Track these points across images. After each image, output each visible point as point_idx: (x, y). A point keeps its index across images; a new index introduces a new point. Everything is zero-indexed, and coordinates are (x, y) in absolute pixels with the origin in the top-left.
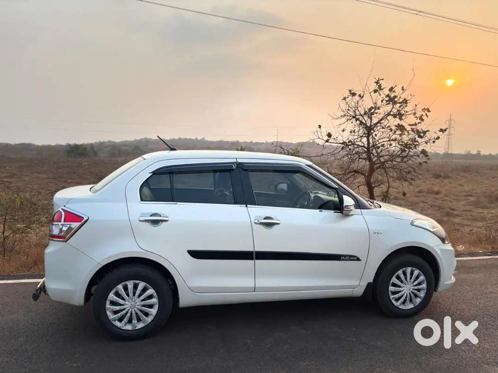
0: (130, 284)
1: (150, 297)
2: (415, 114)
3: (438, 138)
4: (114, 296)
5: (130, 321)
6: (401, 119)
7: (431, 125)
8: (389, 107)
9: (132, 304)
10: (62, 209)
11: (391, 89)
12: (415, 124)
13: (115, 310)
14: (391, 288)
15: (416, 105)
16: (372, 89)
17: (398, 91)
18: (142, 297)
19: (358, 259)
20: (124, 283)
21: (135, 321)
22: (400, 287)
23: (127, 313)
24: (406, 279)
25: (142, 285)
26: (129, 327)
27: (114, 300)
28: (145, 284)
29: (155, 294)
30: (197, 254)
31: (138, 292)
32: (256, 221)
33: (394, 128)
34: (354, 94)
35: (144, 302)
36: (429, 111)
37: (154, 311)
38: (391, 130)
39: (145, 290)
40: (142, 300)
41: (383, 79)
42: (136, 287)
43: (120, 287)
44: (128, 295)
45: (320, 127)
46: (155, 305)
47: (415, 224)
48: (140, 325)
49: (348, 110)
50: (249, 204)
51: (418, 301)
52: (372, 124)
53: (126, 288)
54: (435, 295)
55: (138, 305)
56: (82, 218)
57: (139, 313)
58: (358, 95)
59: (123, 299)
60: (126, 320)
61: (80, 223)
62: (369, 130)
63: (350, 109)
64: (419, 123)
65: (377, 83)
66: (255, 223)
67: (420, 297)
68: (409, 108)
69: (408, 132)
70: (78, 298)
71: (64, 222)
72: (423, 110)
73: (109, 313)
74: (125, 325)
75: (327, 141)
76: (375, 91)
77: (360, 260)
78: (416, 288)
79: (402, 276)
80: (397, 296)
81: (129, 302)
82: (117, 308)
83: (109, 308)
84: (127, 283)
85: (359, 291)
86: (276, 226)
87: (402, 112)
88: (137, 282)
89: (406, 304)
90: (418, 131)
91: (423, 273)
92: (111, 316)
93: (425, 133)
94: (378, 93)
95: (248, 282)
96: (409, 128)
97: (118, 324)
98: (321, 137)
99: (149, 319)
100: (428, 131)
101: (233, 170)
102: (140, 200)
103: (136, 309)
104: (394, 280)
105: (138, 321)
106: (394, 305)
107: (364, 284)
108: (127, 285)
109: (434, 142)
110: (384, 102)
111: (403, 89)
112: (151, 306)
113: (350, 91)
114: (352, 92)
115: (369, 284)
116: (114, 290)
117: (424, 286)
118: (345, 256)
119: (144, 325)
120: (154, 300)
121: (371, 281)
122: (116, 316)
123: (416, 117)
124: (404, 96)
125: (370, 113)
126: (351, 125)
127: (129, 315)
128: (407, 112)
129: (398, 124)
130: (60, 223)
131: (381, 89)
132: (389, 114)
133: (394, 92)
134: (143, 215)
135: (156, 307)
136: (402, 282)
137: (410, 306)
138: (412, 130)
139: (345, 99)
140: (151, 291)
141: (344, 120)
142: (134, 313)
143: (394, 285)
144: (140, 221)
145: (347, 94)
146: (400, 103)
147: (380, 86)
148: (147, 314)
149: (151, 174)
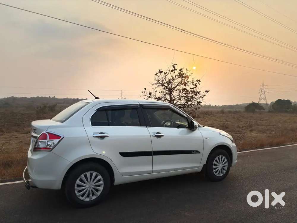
0: (88, 174)
1: (99, 181)
2: (193, 83)
3: (205, 96)
4: (79, 182)
5: (88, 196)
6: (185, 86)
7: (201, 88)
8: (180, 79)
9: (89, 186)
10: (45, 132)
11: (181, 70)
12: (193, 88)
13: (80, 190)
14: (214, 167)
15: (193, 78)
16: (171, 70)
17: (184, 71)
18: (95, 181)
19: (199, 153)
20: (85, 174)
21: (91, 195)
22: (217, 165)
23: (86, 191)
24: (219, 161)
25: (95, 174)
26: (88, 199)
27: (80, 184)
28: (96, 173)
29: (102, 179)
30: (123, 154)
31: (93, 178)
32: (153, 135)
33: (182, 91)
34: (161, 72)
35: (96, 184)
36: (200, 81)
37: (101, 188)
38: (180, 91)
39: (96, 177)
40: (95, 183)
41: (177, 65)
42: (91, 175)
43: (83, 176)
44: (87, 180)
45: (145, 89)
46: (101, 185)
47: (221, 134)
48: (94, 198)
49: (159, 80)
50: (148, 126)
51: (225, 172)
52: (172, 87)
53: (86, 176)
54: (231, 169)
55: (93, 186)
56: (61, 137)
57: (94, 190)
58: (164, 72)
59: (85, 183)
60: (86, 195)
61: (59, 140)
62: (170, 91)
63: (159, 79)
64: (195, 88)
65: (173, 66)
66: (153, 136)
67: (225, 170)
68: (190, 79)
69: (189, 92)
70: (58, 185)
71: (49, 139)
72: (197, 81)
73: (76, 192)
74: (86, 198)
75: (149, 97)
76: (172, 71)
77: (200, 153)
78: (224, 165)
79: (218, 160)
80: (216, 170)
81: (88, 184)
82: (81, 188)
83: (77, 189)
84: (86, 173)
85: (200, 169)
86: (162, 137)
87: (187, 82)
88: (92, 172)
89: (220, 174)
90: (194, 92)
91: (226, 158)
92: (78, 194)
93: (199, 93)
94: (173, 72)
95: (149, 168)
96: (190, 91)
97: (81, 198)
98: (146, 95)
99: (99, 193)
100: (200, 92)
102: (91, 126)
103: (91, 188)
104: (215, 162)
105: (93, 195)
106: (215, 175)
107: (202, 165)
109: (203, 98)
110: (177, 76)
111: (187, 70)
112: (99, 186)
113: (160, 70)
114: (161, 71)
115: (204, 165)
116: (79, 178)
117: (227, 164)
118: (194, 151)
119: (96, 197)
120: (102, 182)
121: (205, 163)
122: (80, 193)
123: (193, 85)
124: (188, 74)
125: (169, 82)
126: (161, 89)
127: (88, 192)
128: (189, 82)
129: (184, 88)
130: (46, 140)
131: (175, 69)
132: (180, 83)
133: (182, 71)
134: (94, 133)
135: (103, 186)
136: (218, 163)
137: (222, 175)
138: (191, 91)
139: (156, 74)
140: (100, 177)
141: (157, 86)
142: (90, 190)
143: (215, 165)
144: (94, 137)
145: (158, 72)
146: (185, 77)
147: (174, 68)
148: (97, 190)
149: (96, 111)
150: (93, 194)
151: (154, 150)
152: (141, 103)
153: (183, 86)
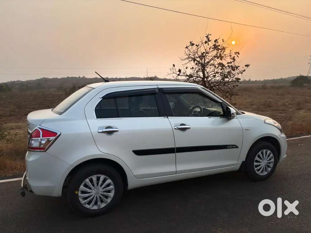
0: (94, 178)
1: (109, 185)
2: (230, 56)
3: (244, 71)
4: (83, 187)
5: (96, 203)
6: (221, 60)
7: (240, 62)
8: (215, 52)
9: (96, 192)
10: (38, 128)
11: (216, 41)
12: (231, 63)
13: (85, 197)
14: (255, 164)
15: (231, 51)
16: (204, 42)
17: (220, 42)
18: (103, 186)
19: (237, 147)
20: (90, 177)
21: (99, 203)
22: (259, 162)
23: (93, 199)
24: (263, 156)
25: (102, 177)
26: (95, 208)
27: (84, 190)
28: (105, 176)
29: (112, 183)
30: (138, 153)
31: (100, 182)
32: (176, 127)
33: (217, 66)
34: (193, 45)
35: (105, 189)
36: (239, 54)
37: (112, 194)
38: (215, 67)
39: (105, 180)
40: (103, 188)
41: (211, 35)
42: (98, 179)
43: (87, 180)
44: (93, 185)
45: (174, 65)
46: (112, 190)
47: (266, 122)
48: (103, 205)
49: (190, 54)
50: (169, 116)
51: (269, 169)
52: (206, 62)
53: (91, 181)
54: (278, 164)
55: (101, 192)
56: (56, 134)
57: (102, 197)
58: (195, 44)
59: (90, 189)
60: (93, 203)
61: (55, 137)
62: (203, 67)
63: (191, 53)
64: (233, 62)
65: (207, 37)
66: (175, 129)
67: (270, 168)
68: (227, 52)
69: (226, 68)
70: (58, 192)
71: (42, 137)
72: (235, 53)
73: (81, 200)
74: (93, 206)
75: (179, 75)
76: (206, 42)
77: (238, 148)
78: (268, 162)
79: (261, 155)
80: (258, 168)
81: (94, 190)
82: (86, 195)
83: (81, 196)
84: (92, 177)
85: (237, 167)
86: (187, 130)
87: (223, 55)
88: (99, 175)
89: (263, 172)
90: (232, 66)
91: (272, 153)
92: (83, 202)
93: (237, 68)
94: (207, 43)
95: (171, 168)
96: (226, 65)
97: (88, 206)
98: (175, 72)
99: (109, 200)
100: (239, 66)
101: (156, 93)
102: (96, 118)
103: (99, 194)
104: (257, 158)
105: (101, 203)
106: (257, 174)
107: (240, 162)
108: (92, 179)
109: (242, 73)
110: (211, 49)
111: (223, 41)
112: (109, 191)
113: (191, 43)
114: (192, 43)
115: (243, 162)
116: (83, 183)
117: (273, 160)
118: (229, 146)
119: (106, 205)
120: (112, 187)
121: (244, 160)
122: (86, 201)
123: (231, 58)
124: (225, 45)
125: (202, 56)
126: (193, 64)
127: (95, 199)
128: (225, 55)
129: (220, 63)
130: (39, 138)
131: (209, 41)
132: (215, 57)
133: (217, 42)
134: (100, 128)
135: (113, 191)
136: (261, 159)
137: (265, 173)
138: (228, 66)
139: (187, 47)
140: (109, 181)
141: (187, 61)
142: (98, 197)
143: (257, 161)
144: (99, 132)
145: (189, 44)
146: (220, 49)
147: (208, 39)
148: (107, 197)
149: (102, 99)
150: (102, 201)
151: (177, 146)
152: (160, 87)
153: (218, 61)
